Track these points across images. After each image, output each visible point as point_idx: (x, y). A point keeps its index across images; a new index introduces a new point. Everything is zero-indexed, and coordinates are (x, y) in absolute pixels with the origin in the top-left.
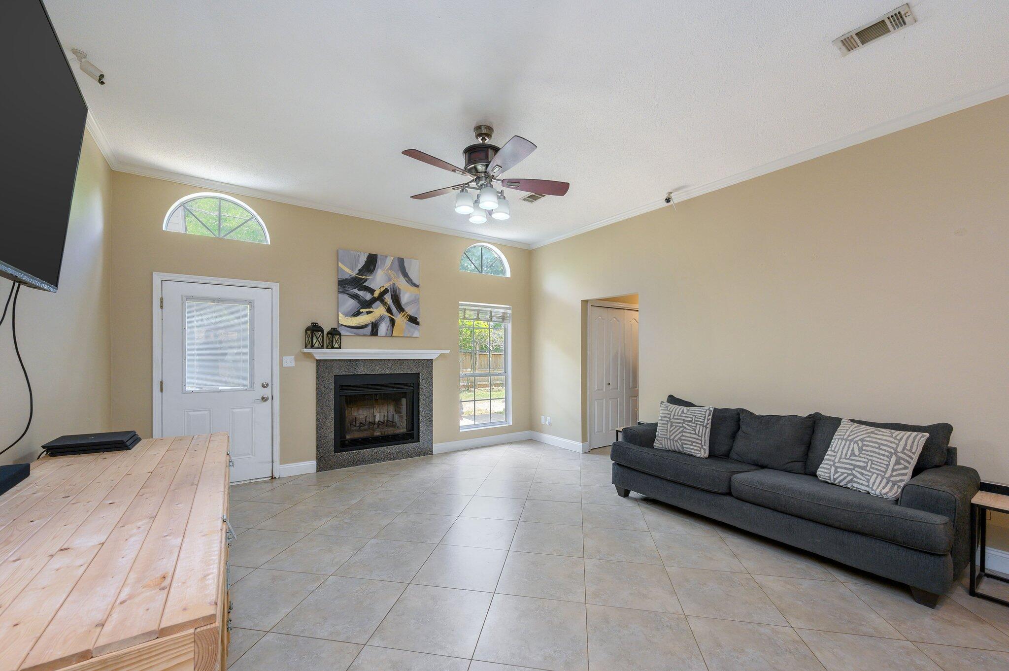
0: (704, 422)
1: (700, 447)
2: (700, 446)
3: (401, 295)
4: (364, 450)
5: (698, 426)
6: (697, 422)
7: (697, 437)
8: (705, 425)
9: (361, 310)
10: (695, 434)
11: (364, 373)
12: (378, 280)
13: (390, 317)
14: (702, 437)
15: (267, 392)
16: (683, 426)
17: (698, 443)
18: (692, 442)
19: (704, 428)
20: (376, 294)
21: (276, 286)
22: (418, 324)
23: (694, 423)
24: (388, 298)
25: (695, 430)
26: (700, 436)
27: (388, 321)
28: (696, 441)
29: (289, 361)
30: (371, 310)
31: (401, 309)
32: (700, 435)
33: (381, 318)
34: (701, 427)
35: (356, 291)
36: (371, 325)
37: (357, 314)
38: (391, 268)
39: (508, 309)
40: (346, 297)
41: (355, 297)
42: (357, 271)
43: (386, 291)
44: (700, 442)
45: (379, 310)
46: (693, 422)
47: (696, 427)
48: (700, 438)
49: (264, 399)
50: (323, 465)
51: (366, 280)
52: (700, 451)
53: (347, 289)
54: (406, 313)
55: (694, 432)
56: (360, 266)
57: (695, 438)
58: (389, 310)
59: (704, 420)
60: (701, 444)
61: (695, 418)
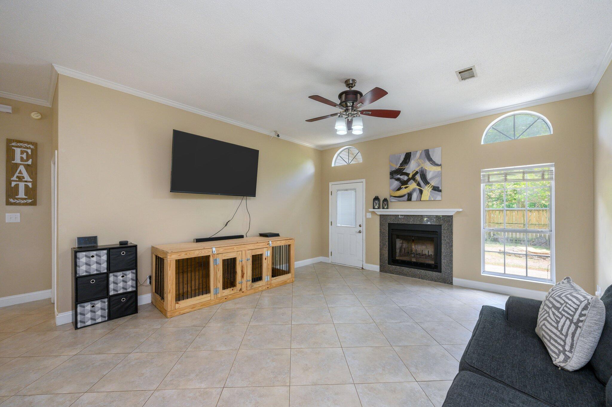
0: (573, 316)
1: (559, 350)
2: (561, 349)
3: (427, 174)
4: (404, 268)
5: (564, 319)
6: (564, 313)
7: (558, 333)
8: (575, 321)
9: (402, 187)
10: (557, 328)
11: (403, 223)
12: (412, 167)
13: (419, 189)
14: (566, 336)
15: (361, 229)
16: (548, 313)
17: (560, 345)
18: (550, 337)
19: (573, 325)
20: (410, 176)
21: (364, 180)
22: (440, 191)
23: (560, 313)
24: (418, 177)
25: (558, 322)
26: (562, 334)
27: (418, 191)
28: (556, 338)
29: (369, 216)
30: (407, 186)
31: (427, 183)
32: (564, 332)
33: (414, 190)
34: (568, 322)
35: (399, 176)
36: (407, 195)
37: (399, 189)
38: (420, 158)
39: (551, 166)
40: (393, 180)
41: (398, 179)
42: (399, 165)
43: (417, 173)
44: (562, 343)
45: (412, 185)
46: (560, 310)
47: (560, 319)
48: (563, 337)
49: (360, 232)
50: (383, 269)
51: (404, 169)
52: (558, 356)
53: (394, 176)
54: (431, 185)
55: (556, 325)
56: (401, 162)
57: (554, 334)
58: (419, 185)
59: (575, 313)
60: (563, 347)
61: (566, 306)
